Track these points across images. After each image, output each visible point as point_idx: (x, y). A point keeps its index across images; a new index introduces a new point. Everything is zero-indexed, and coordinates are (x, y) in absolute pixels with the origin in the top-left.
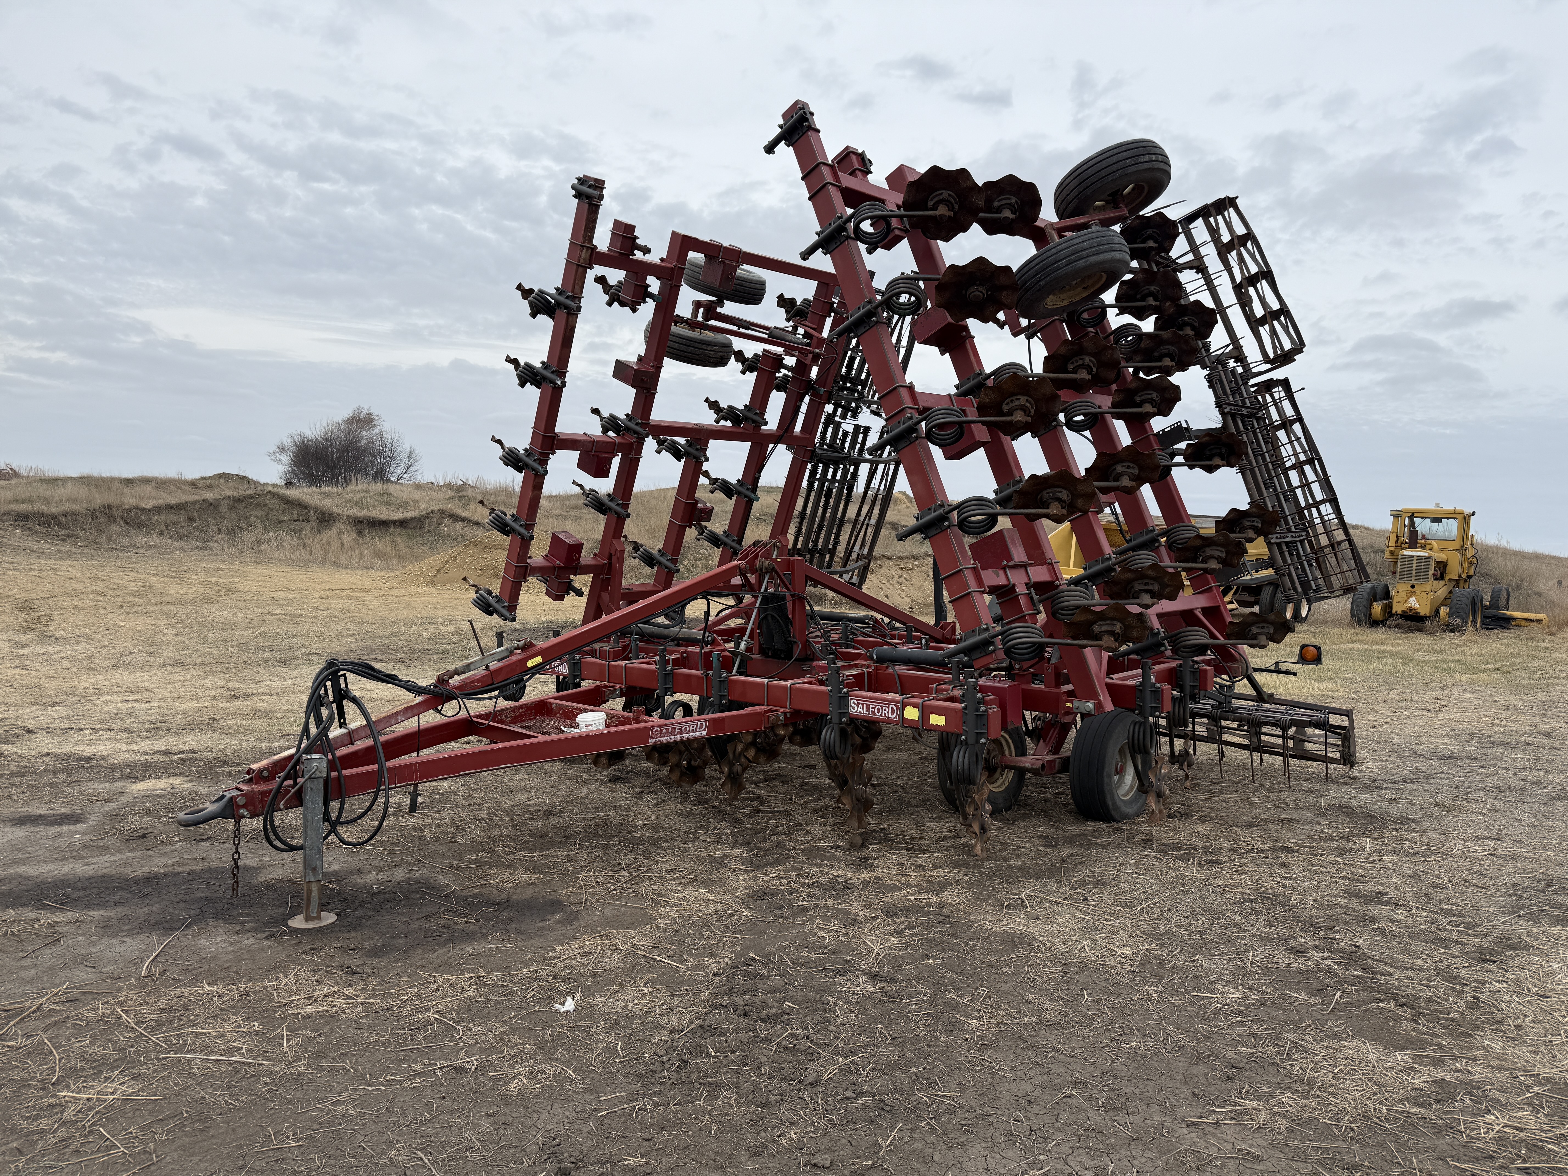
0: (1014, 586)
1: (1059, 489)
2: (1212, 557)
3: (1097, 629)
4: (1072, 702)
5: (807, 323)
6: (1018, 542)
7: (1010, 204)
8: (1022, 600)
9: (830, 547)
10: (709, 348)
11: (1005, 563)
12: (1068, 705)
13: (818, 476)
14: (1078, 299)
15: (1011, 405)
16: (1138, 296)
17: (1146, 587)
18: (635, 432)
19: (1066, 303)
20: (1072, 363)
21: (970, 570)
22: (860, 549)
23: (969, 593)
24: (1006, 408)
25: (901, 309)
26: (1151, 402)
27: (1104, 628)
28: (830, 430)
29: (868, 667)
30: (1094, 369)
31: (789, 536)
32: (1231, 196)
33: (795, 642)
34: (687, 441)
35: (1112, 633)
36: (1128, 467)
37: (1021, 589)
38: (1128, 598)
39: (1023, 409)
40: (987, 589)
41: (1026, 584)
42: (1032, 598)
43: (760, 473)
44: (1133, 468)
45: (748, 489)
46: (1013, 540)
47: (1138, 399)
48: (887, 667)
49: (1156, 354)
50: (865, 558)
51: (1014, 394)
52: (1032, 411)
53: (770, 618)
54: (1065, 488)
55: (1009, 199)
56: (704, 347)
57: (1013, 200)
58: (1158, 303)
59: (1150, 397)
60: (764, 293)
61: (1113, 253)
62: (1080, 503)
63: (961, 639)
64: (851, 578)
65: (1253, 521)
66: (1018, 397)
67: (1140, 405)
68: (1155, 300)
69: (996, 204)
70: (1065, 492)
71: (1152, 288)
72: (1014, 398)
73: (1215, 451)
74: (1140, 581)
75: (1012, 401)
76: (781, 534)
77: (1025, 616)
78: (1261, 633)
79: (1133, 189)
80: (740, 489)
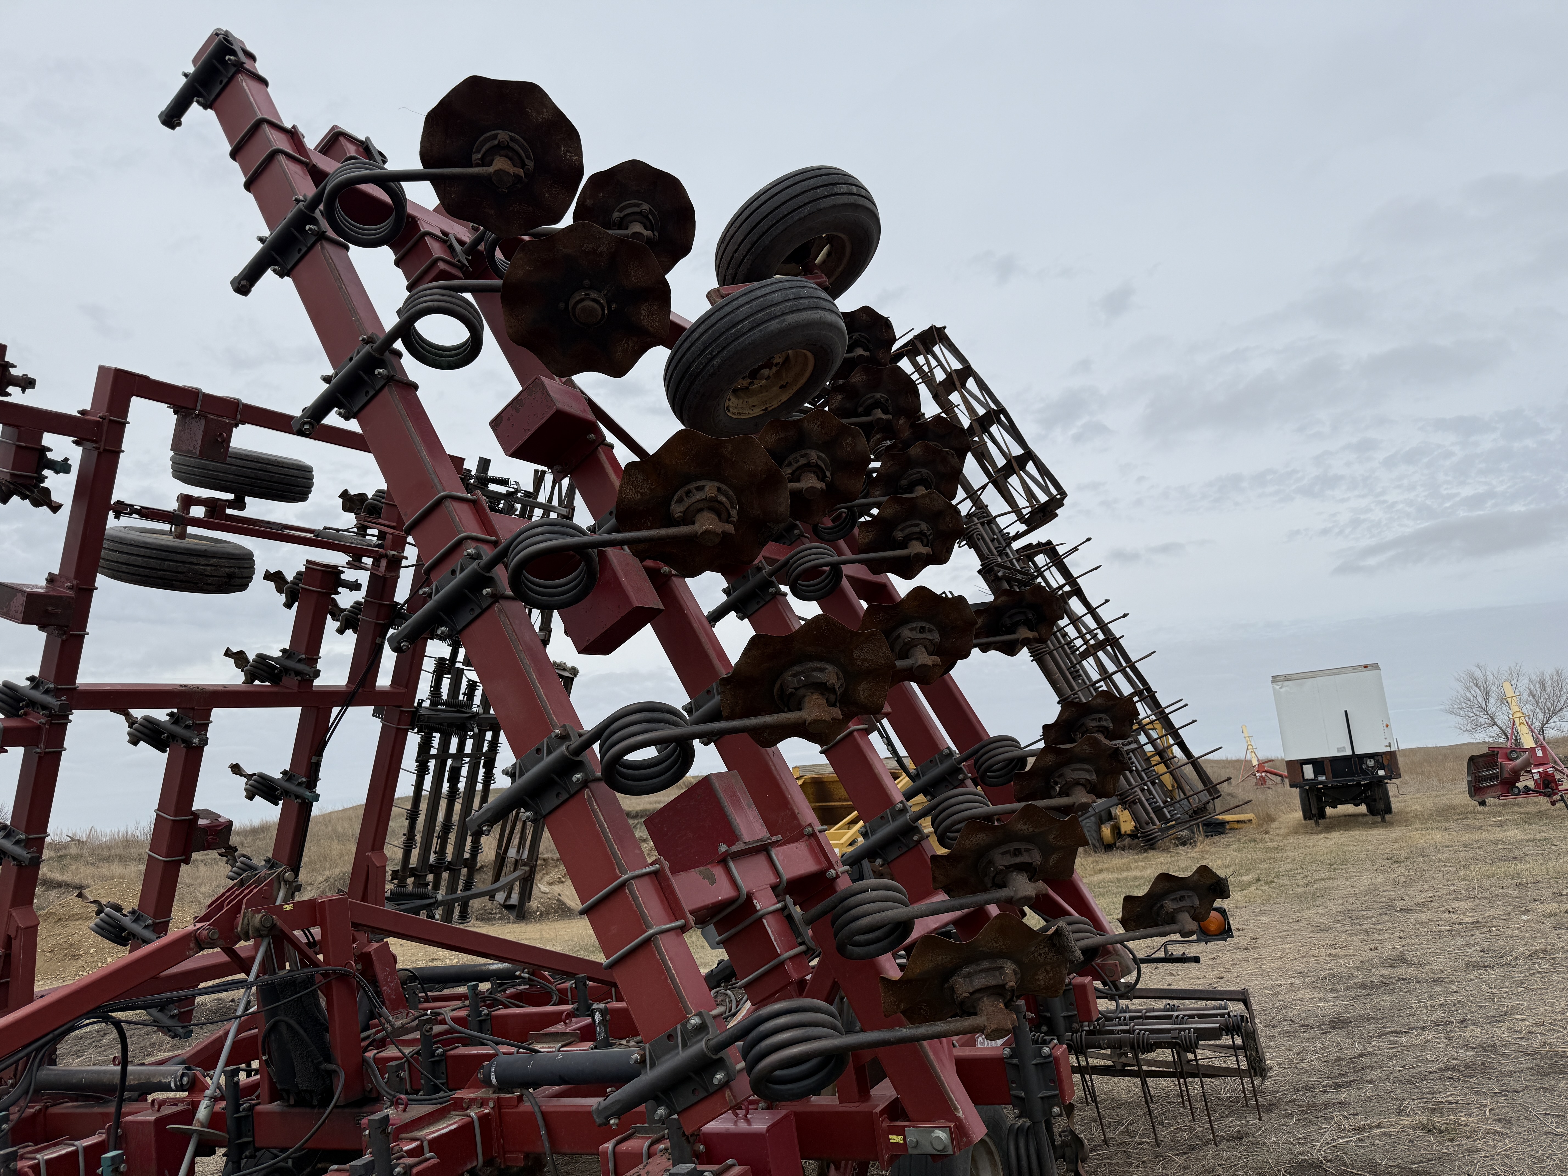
0: (749, 897)
1: (817, 664)
2: (1077, 783)
3: (963, 986)
4: (901, 1131)
5: (380, 521)
6: (745, 799)
7: (640, 213)
8: (771, 927)
9: (467, 856)
10: (203, 561)
11: (723, 848)
12: (896, 1139)
13: (433, 752)
14: (775, 404)
15: (688, 502)
16: (860, 410)
17: (1018, 860)
18: (44, 707)
19: (757, 411)
20: (790, 464)
21: (646, 880)
22: (518, 851)
23: (648, 940)
24: (677, 510)
25: (442, 356)
26: (921, 537)
27: (979, 982)
28: (446, 682)
29: (483, 1103)
30: (828, 474)
31: (388, 851)
32: (938, 326)
33: (335, 1071)
34: (171, 715)
35: (998, 991)
36: (922, 630)
37: (765, 903)
38: (986, 890)
39: (713, 506)
40: (691, 919)
41: (774, 888)
42: (790, 918)
43: (320, 755)
44: (930, 631)
45: (300, 784)
46: (733, 797)
47: (899, 535)
48: (520, 1099)
49: (904, 482)
50: (525, 865)
51: (689, 479)
52: (734, 513)
53: (283, 1028)
54: (829, 662)
55: (638, 205)
56: (194, 560)
57: (645, 207)
58: (890, 416)
59: (916, 529)
60: (312, 485)
61: (821, 313)
62: (863, 691)
63: (643, 1061)
64: (509, 897)
65: (1100, 719)
66: (701, 483)
67: (903, 545)
68: (885, 412)
69: (616, 215)
70: (830, 668)
71: (878, 395)
72: (692, 486)
73: (1017, 618)
74: (1004, 848)
75: (688, 493)
76: (373, 850)
77: (782, 963)
78: (1180, 910)
79: (829, 254)
80: (288, 785)
